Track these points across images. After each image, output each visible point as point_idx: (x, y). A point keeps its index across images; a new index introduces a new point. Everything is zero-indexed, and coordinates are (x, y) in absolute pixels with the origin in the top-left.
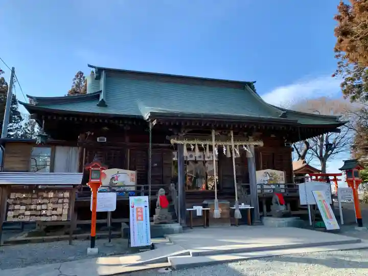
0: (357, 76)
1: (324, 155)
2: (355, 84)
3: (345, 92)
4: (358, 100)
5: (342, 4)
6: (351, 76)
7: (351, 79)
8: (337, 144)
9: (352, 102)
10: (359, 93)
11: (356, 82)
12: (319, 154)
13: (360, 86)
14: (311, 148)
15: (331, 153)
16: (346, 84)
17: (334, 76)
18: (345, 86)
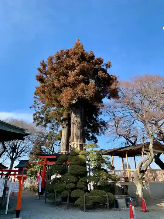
0: (42, 112)
1: (14, 157)
2: (40, 116)
3: (35, 119)
4: (40, 126)
5: (43, 62)
6: (39, 111)
7: (39, 113)
8: (24, 150)
9: (36, 126)
10: (41, 122)
11: (42, 116)
12: (11, 156)
13: (42, 118)
14: (7, 151)
15: (19, 156)
16: (36, 115)
17: (31, 108)
18: (35, 116)
